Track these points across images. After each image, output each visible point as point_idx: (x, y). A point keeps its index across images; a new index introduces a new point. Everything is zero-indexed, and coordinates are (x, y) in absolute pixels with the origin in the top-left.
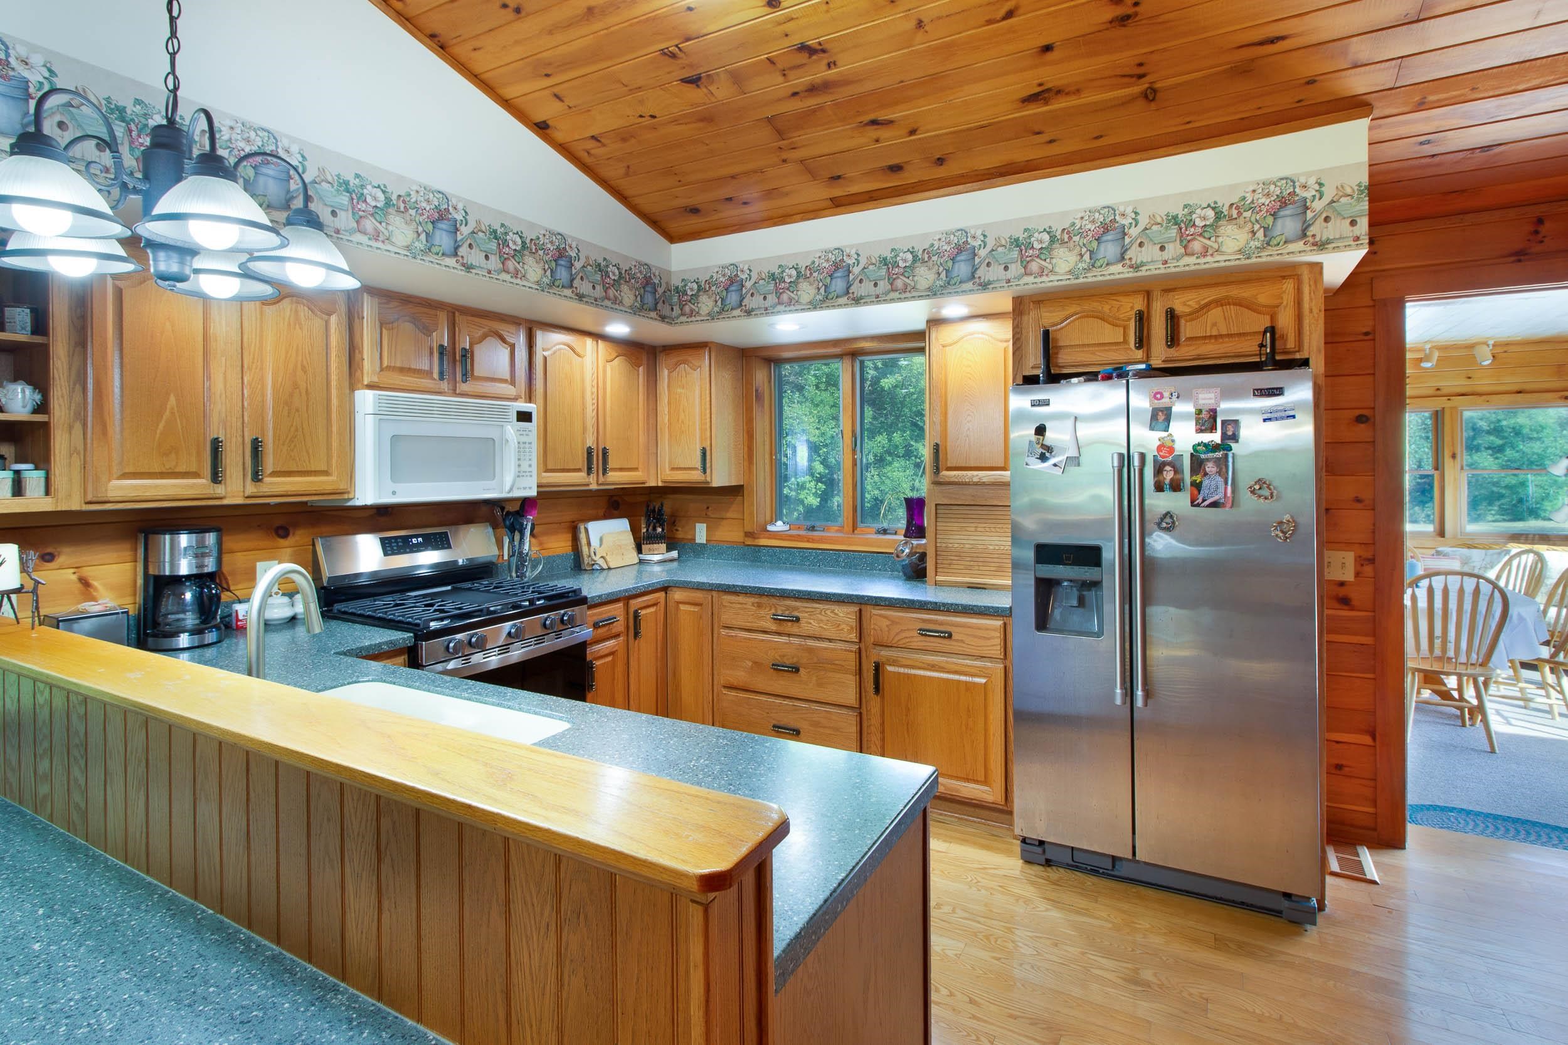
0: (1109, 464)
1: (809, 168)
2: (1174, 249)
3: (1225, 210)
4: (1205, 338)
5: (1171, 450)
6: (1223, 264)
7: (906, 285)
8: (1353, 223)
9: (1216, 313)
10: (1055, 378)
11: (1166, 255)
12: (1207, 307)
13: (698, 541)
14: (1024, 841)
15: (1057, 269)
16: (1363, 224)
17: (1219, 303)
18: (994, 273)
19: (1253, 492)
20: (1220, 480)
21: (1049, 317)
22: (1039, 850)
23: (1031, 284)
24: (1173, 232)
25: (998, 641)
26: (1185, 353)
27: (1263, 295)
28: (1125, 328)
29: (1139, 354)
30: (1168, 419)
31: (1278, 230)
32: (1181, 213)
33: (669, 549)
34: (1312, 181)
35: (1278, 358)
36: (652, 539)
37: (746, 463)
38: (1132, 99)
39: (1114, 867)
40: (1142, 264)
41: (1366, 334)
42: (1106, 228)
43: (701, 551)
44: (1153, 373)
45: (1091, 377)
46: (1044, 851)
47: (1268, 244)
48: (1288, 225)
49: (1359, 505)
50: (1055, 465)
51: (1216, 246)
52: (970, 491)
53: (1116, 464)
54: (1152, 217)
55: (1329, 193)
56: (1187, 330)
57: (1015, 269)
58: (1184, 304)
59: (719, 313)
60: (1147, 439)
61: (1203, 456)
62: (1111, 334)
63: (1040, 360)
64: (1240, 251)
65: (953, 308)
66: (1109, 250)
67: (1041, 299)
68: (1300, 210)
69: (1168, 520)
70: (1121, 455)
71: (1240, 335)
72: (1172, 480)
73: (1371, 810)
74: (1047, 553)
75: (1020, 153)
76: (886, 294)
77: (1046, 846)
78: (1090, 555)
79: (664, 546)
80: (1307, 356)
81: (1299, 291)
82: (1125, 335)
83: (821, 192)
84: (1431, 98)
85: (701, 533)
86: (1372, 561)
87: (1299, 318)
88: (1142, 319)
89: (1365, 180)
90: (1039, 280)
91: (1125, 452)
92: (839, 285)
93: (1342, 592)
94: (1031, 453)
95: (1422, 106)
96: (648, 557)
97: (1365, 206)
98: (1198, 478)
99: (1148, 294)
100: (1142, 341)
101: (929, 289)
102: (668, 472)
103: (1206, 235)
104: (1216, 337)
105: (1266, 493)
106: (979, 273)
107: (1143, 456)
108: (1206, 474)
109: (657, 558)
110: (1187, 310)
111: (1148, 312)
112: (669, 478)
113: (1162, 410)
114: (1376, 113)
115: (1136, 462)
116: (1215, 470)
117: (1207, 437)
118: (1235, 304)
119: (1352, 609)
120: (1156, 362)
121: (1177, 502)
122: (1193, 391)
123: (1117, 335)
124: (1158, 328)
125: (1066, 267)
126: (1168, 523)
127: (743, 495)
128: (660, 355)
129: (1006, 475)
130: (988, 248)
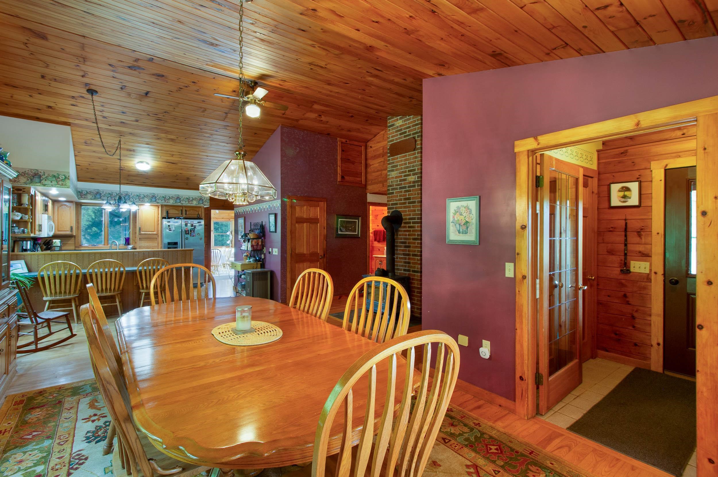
0: (179, 231)
4: (190, 214)
5: (187, 229)
7: (142, 200)
10: (169, 218)
12: (190, 210)
17: (193, 210)
19: (197, 234)
20: (194, 233)
21: (168, 209)
26: (188, 216)
27: (198, 210)
28: (179, 211)
29: (182, 216)
35: (201, 218)
37: (77, 230)
40: (182, 204)
41: (208, 215)
42: (178, 198)
44: (184, 219)
45: (175, 218)
52: (147, 235)
54: (184, 197)
56: (188, 213)
57: (163, 201)
61: (191, 230)
62: (177, 212)
63: (166, 215)
66: (178, 201)
67: (166, 206)
71: (195, 214)
72: (188, 233)
74: (170, 243)
78: (176, 244)
87: (202, 213)
88: (182, 211)
90: (167, 203)
91: (182, 229)
94: (167, 229)
99: (183, 208)
100: (182, 214)
102: (57, 231)
104: (192, 214)
105: (199, 235)
106: (157, 201)
107: (184, 230)
108: (192, 232)
117: (192, 228)
120: (184, 217)
121: (188, 236)
122: (190, 221)
123: (178, 213)
124: (184, 212)
125: (171, 202)
126: (187, 239)
127: (75, 238)
128: (55, 203)
129: (155, 233)
130: (158, 197)
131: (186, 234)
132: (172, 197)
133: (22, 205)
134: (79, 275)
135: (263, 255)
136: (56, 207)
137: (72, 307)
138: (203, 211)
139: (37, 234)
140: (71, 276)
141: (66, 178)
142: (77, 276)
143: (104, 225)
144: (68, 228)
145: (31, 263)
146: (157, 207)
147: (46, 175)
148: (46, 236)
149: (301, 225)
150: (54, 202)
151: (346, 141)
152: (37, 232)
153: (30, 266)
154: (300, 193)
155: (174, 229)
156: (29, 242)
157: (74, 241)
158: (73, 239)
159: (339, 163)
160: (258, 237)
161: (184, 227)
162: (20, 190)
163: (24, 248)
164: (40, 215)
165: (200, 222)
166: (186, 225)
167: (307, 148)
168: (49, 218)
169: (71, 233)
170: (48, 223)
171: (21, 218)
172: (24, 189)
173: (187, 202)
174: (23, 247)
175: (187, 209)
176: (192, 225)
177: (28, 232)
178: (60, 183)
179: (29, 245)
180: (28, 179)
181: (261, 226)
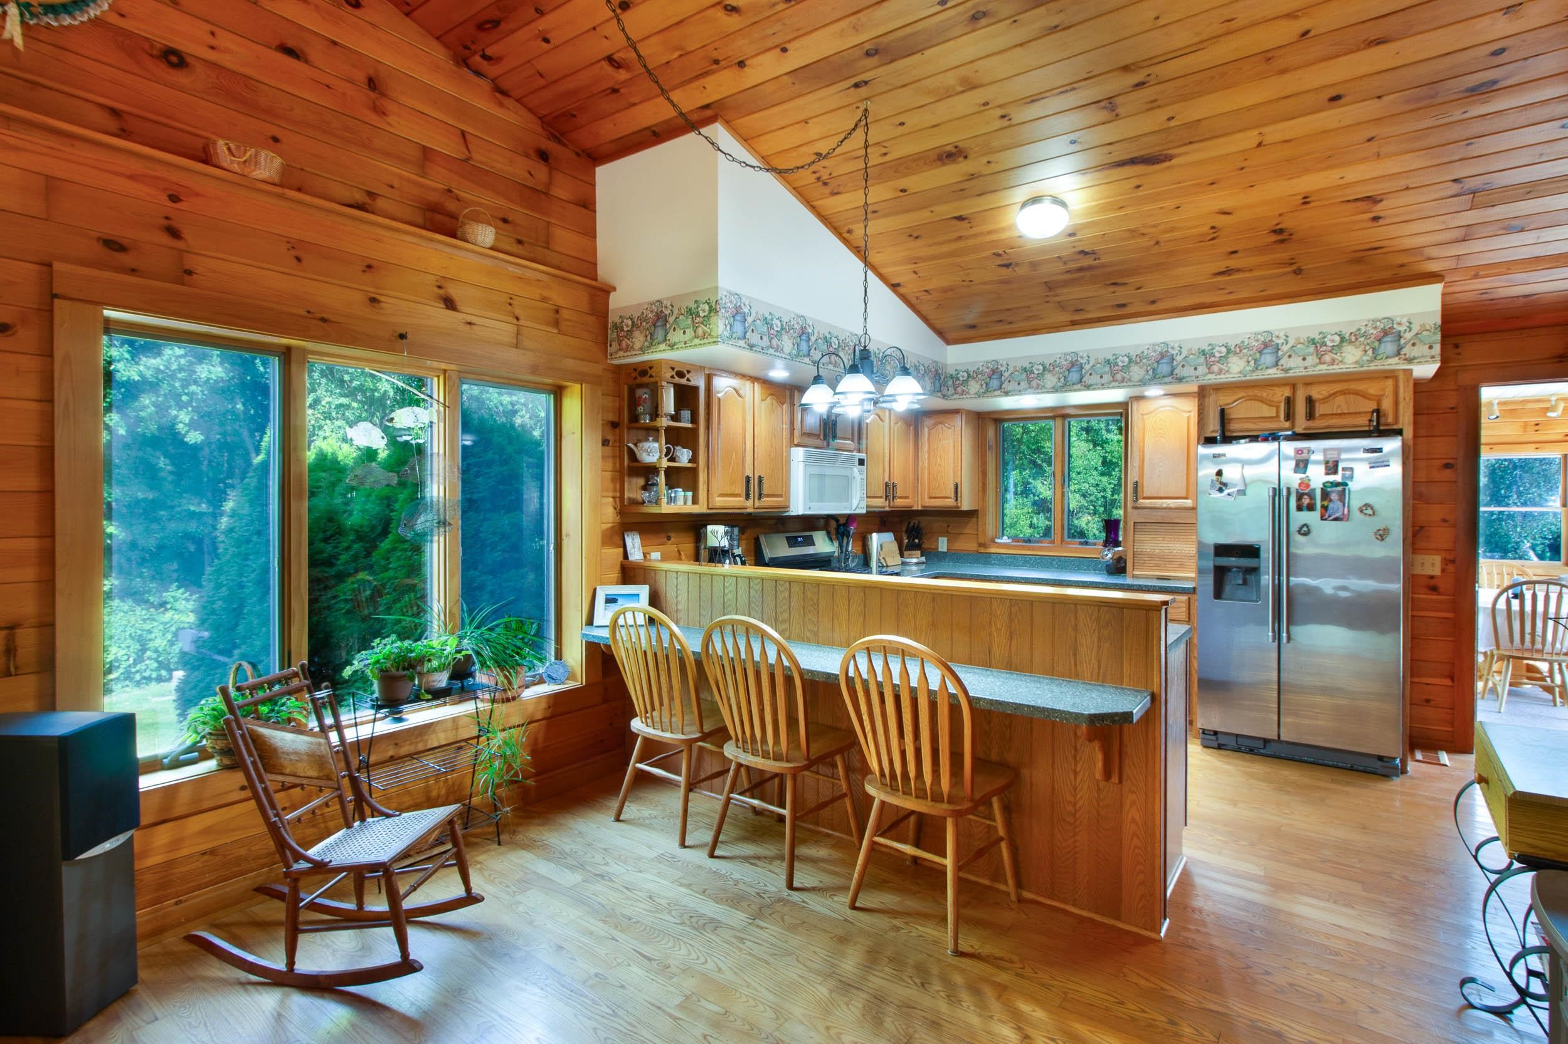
0: (1266, 494)
1: (1062, 306)
2: (1312, 360)
3: (1347, 337)
4: (1332, 414)
5: (1308, 486)
6: (1344, 370)
7: (1123, 378)
8: (1431, 347)
9: (1340, 400)
10: (1227, 439)
11: (1306, 363)
12: (1333, 395)
13: (940, 550)
14: (1204, 732)
15: (1231, 370)
16: (1437, 348)
17: (1343, 393)
18: (1188, 371)
19: (1361, 511)
20: (1340, 504)
21: (1224, 399)
22: (1214, 738)
23: (1212, 379)
24: (1312, 349)
25: (1184, 610)
26: (1318, 425)
27: (1373, 389)
28: (1278, 408)
29: (1287, 424)
30: (1306, 467)
31: (1381, 351)
32: (1317, 337)
33: (922, 556)
34: (1404, 320)
35: (1382, 428)
36: (912, 547)
37: (981, 494)
38: (1285, 274)
39: (1265, 746)
40: (1290, 369)
41: (1453, 408)
42: (1266, 345)
43: (942, 557)
44: (1297, 437)
45: (1254, 439)
46: (1217, 739)
47: (1375, 358)
48: (1388, 347)
49: (1446, 524)
50: (1229, 495)
51: (1340, 359)
52: (1160, 513)
53: (1271, 494)
54: (1297, 339)
55: (1416, 328)
56: (1320, 409)
57: (1202, 370)
58: (1319, 393)
59: (984, 393)
60: (1292, 479)
61: (1329, 489)
62: (1270, 412)
63: (1218, 427)
64: (1356, 362)
65: (1153, 391)
66: (1268, 359)
67: (1218, 388)
68: (1396, 338)
69: (1305, 529)
70: (1274, 489)
71: (1356, 413)
72: (1308, 504)
73: (1450, 729)
74: (1222, 550)
75: (1207, 299)
76: (1110, 383)
77: (1219, 736)
78: (1251, 551)
79: (919, 552)
80: (1401, 427)
81: (1396, 387)
82: (1278, 413)
83: (1067, 317)
84: (1482, 273)
85: (943, 545)
86: (1453, 561)
87: (1396, 403)
88: (1289, 402)
89: (1439, 322)
90: (1218, 377)
91: (1277, 487)
92: (1074, 376)
93: (1432, 582)
94: (1212, 486)
95: (1476, 276)
96: (908, 560)
97: (1438, 337)
98: (1326, 503)
99: (1294, 387)
100: (1289, 416)
101: (1140, 381)
102: (927, 499)
103: (1334, 351)
104: (1340, 414)
105: (1369, 512)
106: (1176, 372)
107: (1288, 489)
108: (1331, 500)
109: (914, 560)
110: (1320, 397)
111: (1294, 397)
112: (927, 504)
113: (1302, 461)
114: (1447, 279)
115: (1285, 493)
116: (1337, 498)
117: (1332, 478)
118: (1353, 394)
119: (1439, 594)
120: (1299, 429)
121: (1312, 518)
122: (1324, 448)
123: (1272, 412)
124: (1300, 408)
125: (1236, 369)
126: (1305, 530)
127: (977, 517)
129: (1182, 503)
130: (1183, 356)
131: (1299, 508)
132: (1240, 347)
138: (1406, 395)
141: (711, 309)
144: (950, 491)
157: (975, 526)
158: (974, 520)
162: (645, 373)
165: (1380, 450)
166: (1303, 465)
169: (954, 504)
172: (651, 368)
175: (1316, 392)
176: (1333, 467)
178: (700, 330)
180: (646, 337)
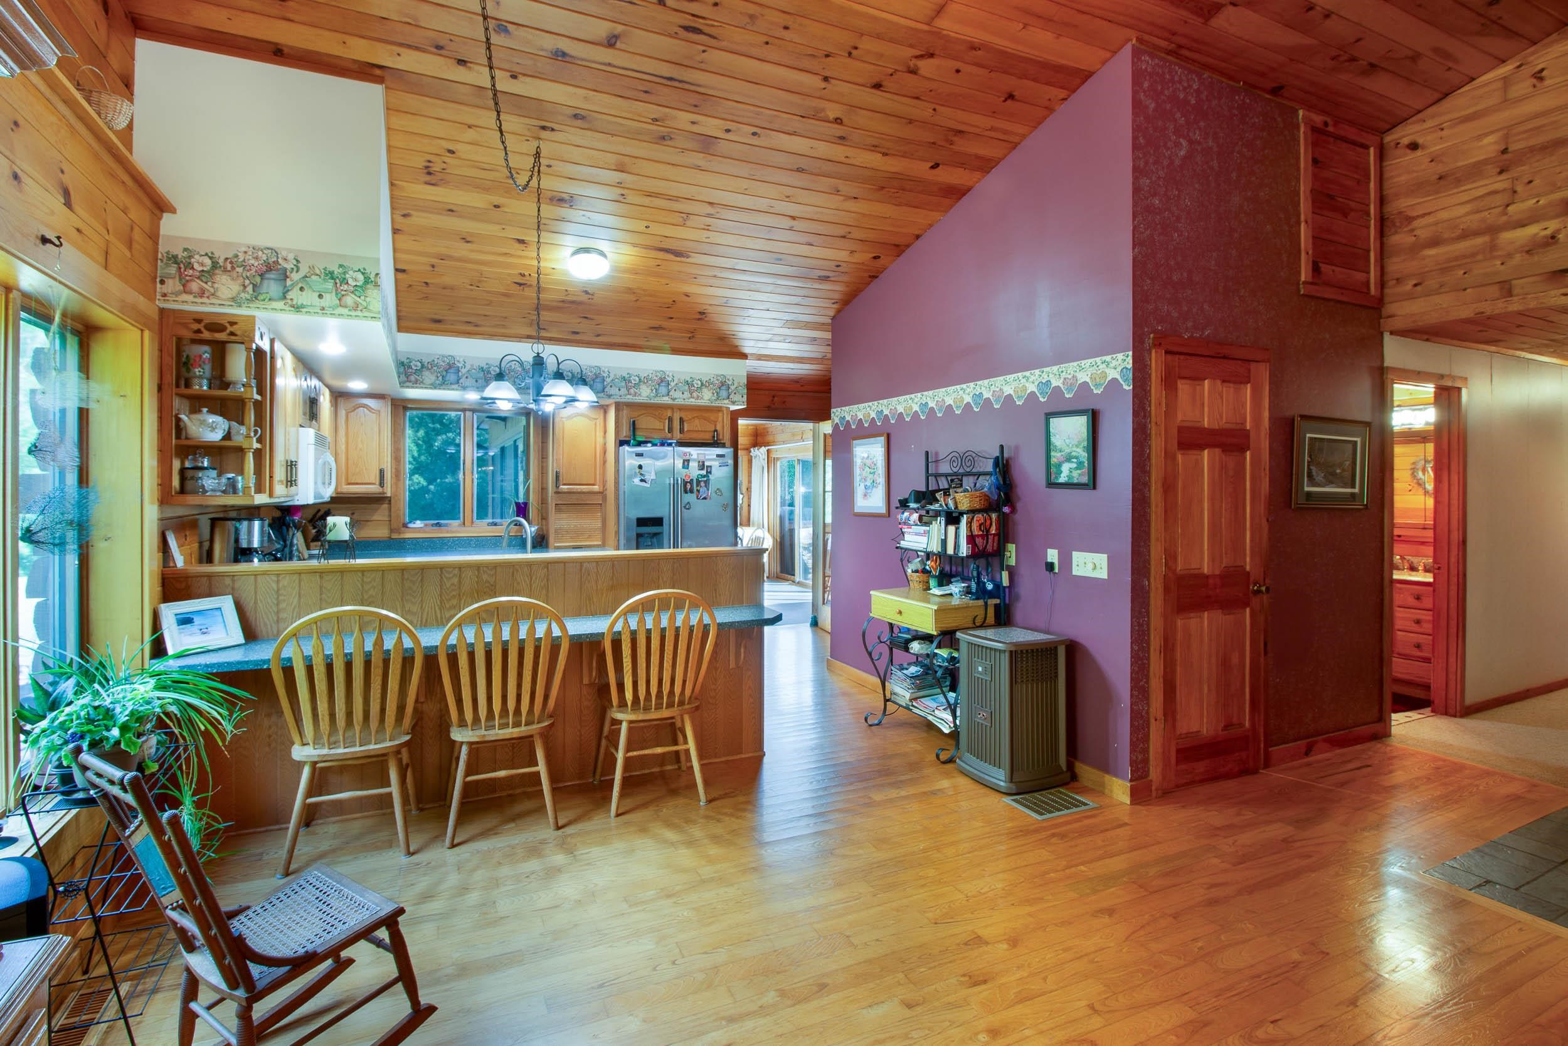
0: (669, 481)
4: (693, 432)
5: (689, 477)
6: (703, 404)
8: (742, 396)
9: (697, 422)
10: (640, 443)
11: (683, 396)
12: (695, 419)
15: (640, 394)
16: (745, 397)
17: (699, 418)
18: (613, 391)
19: (717, 492)
20: (705, 488)
21: (635, 414)
23: (628, 398)
24: (687, 387)
26: (687, 437)
27: (712, 417)
28: (664, 423)
29: (672, 436)
30: (688, 465)
31: (720, 394)
32: (689, 380)
35: (719, 442)
37: (394, 480)
40: (674, 398)
42: (662, 380)
45: (655, 443)
47: (718, 399)
48: (724, 393)
51: (701, 396)
52: (574, 497)
53: (672, 481)
54: (679, 379)
55: (736, 384)
56: (687, 426)
57: (622, 391)
60: (681, 472)
61: (700, 479)
63: (628, 434)
64: (709, 400)
66: (663, 390)
67: (631, 405)
68: (727, 388)
71: (703, 432)
72: (690, 488)
74: (640, 522)
78: (659, 522)
80: (725, 442)
81: (723, 417)
82: (665, 426)
87: (723, 427)
88: (670, 420)
90: (632, 398)
94: (635, 477)
97: (745, 391)
98: (699, 489)
99: (674, 410)
100: (670, 430)
102: (344, 485)
103: (698, 391)
104: (696, 432)
105: (721, 492)
106: (606, 390)
107: (680, 479)
108: (701, 487)
110: (688, 419)
111: (673, 418)
112: (345, 491)
113: (686, 460)
114: (748, 358)
116: (704, 485)
117: (701, 472)
118: (705, 419)
120: (679, 440)
121: (690, 498)
122: (694, 452)
123: (661, 426)
124: (677, 425)
125: (645, 394)
127: (390, 503)
128: (339, 399)
129: (596, 488)
130: (611, 379)
131: (686, 492)
133: (226, 385)
134: (413, 658)
135: (1005, 575)
136: (342, 413)
137: (389, 785)
138: (727, 422)
139: (281, 494)
140: (386, 662)
141: (367, 281)
142: (408, 660)
143: (464, 464)
144: (374, 477)
145: (256, 603)
146: (602, 411)
147: (304, 270)
148: (311, 501)
149: (1193, 455)
150: (339, 396)
151: (1326, 124)
152: (280, 490)
153: (252, 618)
154: (1190, 324)
155: (653, 477)
156: (257, 524)
157: (387, 513)
158: (385, 506)
159: (1305, 206)
160: (990, 506)
161: (678, 473)
162: (220, 328)
163: (244, 545)
164: (292, 430)
165: (722, 456)
166: (686, 463)
167: (1210, 143)
168: (320, 440)
169: (380, 490)
170: (317, 459)
171: (228, 436)
172: (232, 324)
173: (687, 395)
174: (237, 541)
175: (686, 416)
176: (702, 466)
177: (246, 488)
178: (350, 300)
179: (255, 533)
180: (245, 287)
181: (997, 462)
